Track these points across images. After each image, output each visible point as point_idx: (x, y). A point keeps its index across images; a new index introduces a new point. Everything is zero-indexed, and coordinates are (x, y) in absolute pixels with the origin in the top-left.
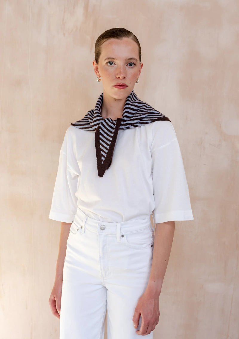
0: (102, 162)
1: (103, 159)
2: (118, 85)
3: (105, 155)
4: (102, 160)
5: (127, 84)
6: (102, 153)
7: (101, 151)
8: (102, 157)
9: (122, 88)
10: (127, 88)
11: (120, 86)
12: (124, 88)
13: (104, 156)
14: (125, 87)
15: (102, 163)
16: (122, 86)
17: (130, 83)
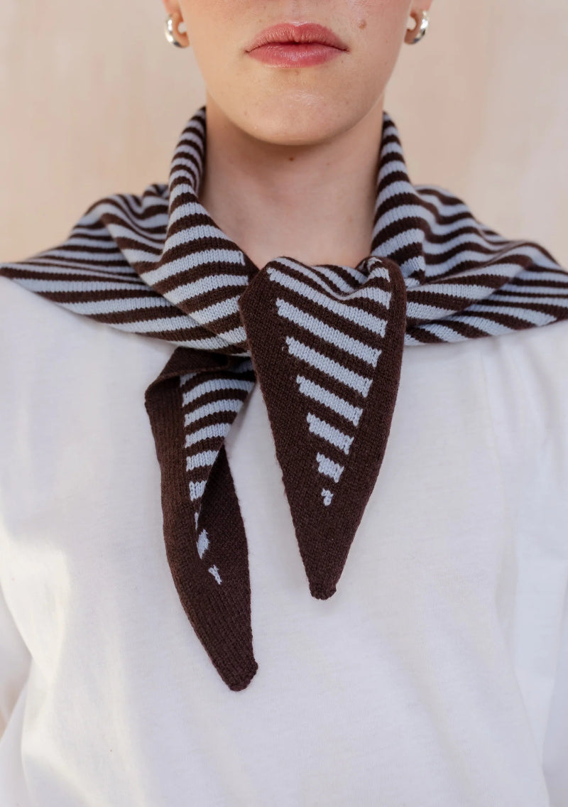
0: (327, 496)
1: (329, 468)
2: (272, 36)
3: (343, 442)
4: (327, 482)
5: (342, 28)
6: (317, 426)
7: (311, 418)
8: (320, 458)
9: (306, 63)
10: (343, 63)
11: (292, 43)
12: (319, 60)
13: (333, 453)
14: (326, 50)
15: (327, 502)
16: (308, 44)
17: (363, 26)
